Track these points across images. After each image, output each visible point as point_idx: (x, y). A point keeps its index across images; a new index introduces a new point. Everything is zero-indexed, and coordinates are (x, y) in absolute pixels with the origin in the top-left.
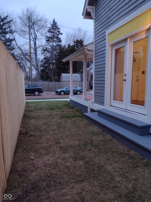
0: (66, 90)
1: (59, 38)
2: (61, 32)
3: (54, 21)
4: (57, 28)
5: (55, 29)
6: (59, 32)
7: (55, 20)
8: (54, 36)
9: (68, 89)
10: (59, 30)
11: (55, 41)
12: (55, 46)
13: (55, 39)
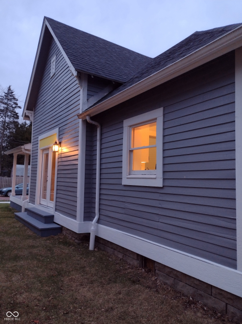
0: (17, 189)
1: (15, 112)
2: (19, 105)
3: (9, 89)
4: (14, 98)
5: (11, 99)
6: (16, 104)
7: (11, 87)
8: (7, 108)
9: (19, 189)
10: (16, 102)
11: (8, 115)
12: (8, 123)
13: (9, 114)
